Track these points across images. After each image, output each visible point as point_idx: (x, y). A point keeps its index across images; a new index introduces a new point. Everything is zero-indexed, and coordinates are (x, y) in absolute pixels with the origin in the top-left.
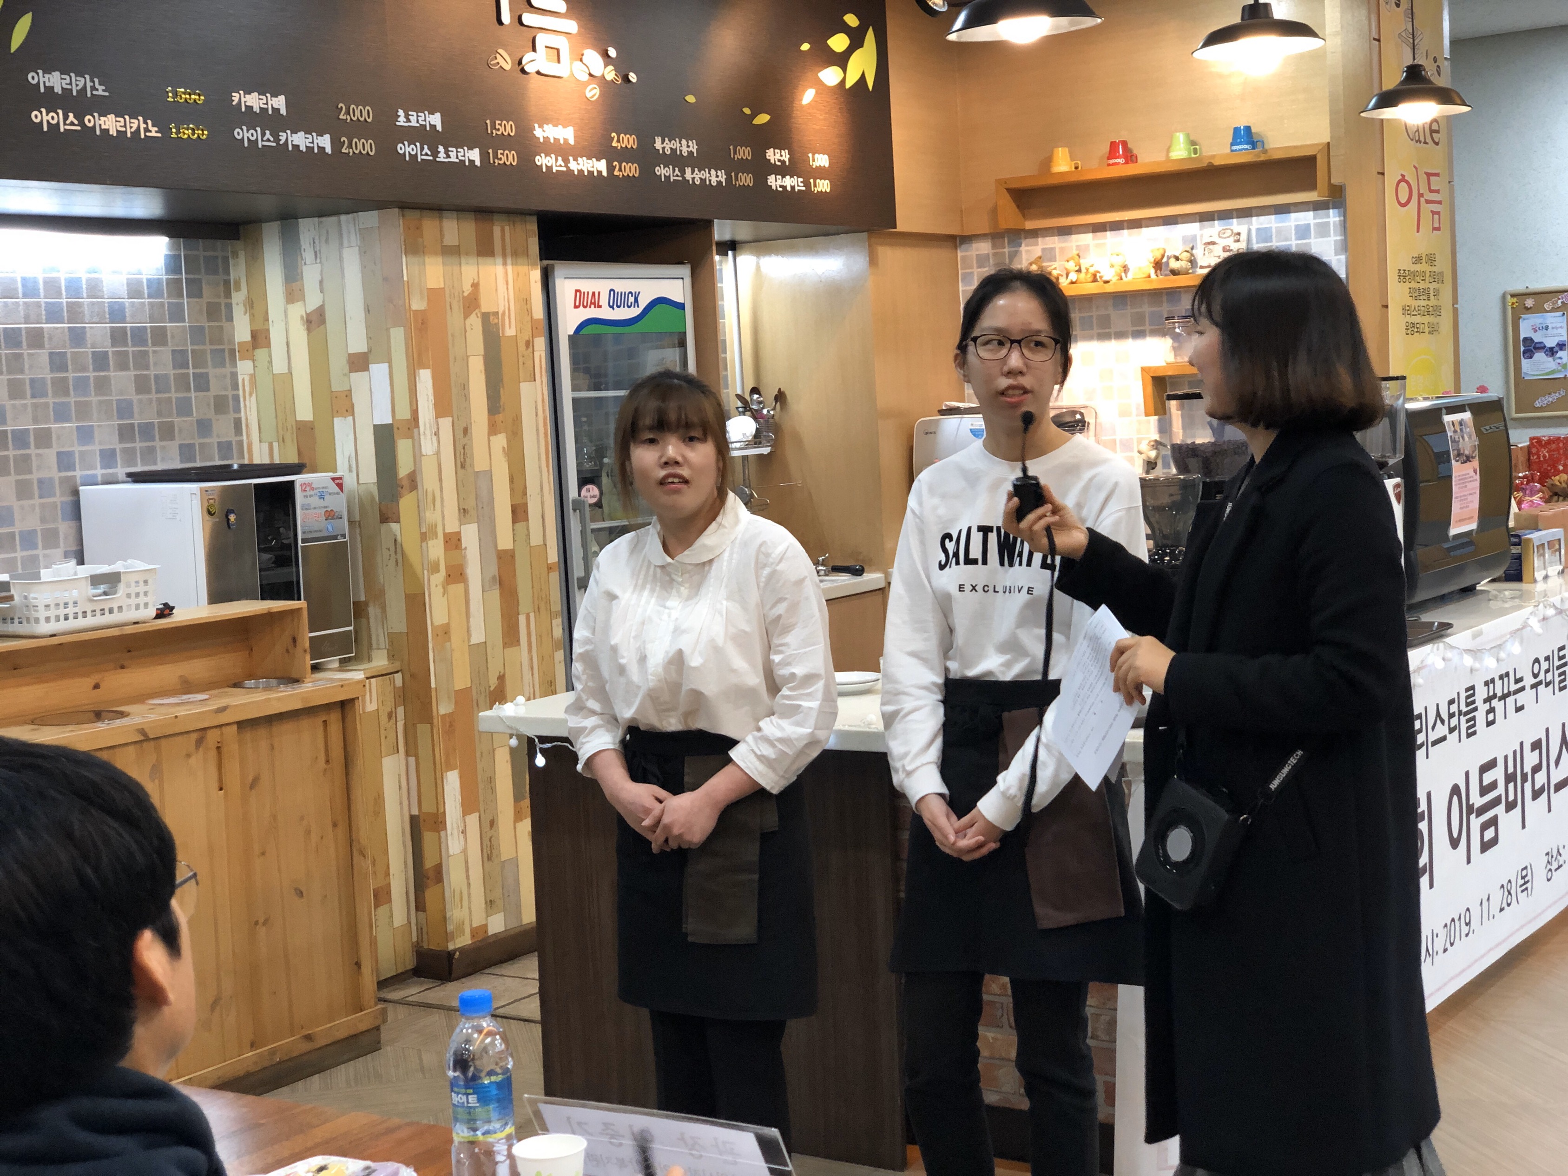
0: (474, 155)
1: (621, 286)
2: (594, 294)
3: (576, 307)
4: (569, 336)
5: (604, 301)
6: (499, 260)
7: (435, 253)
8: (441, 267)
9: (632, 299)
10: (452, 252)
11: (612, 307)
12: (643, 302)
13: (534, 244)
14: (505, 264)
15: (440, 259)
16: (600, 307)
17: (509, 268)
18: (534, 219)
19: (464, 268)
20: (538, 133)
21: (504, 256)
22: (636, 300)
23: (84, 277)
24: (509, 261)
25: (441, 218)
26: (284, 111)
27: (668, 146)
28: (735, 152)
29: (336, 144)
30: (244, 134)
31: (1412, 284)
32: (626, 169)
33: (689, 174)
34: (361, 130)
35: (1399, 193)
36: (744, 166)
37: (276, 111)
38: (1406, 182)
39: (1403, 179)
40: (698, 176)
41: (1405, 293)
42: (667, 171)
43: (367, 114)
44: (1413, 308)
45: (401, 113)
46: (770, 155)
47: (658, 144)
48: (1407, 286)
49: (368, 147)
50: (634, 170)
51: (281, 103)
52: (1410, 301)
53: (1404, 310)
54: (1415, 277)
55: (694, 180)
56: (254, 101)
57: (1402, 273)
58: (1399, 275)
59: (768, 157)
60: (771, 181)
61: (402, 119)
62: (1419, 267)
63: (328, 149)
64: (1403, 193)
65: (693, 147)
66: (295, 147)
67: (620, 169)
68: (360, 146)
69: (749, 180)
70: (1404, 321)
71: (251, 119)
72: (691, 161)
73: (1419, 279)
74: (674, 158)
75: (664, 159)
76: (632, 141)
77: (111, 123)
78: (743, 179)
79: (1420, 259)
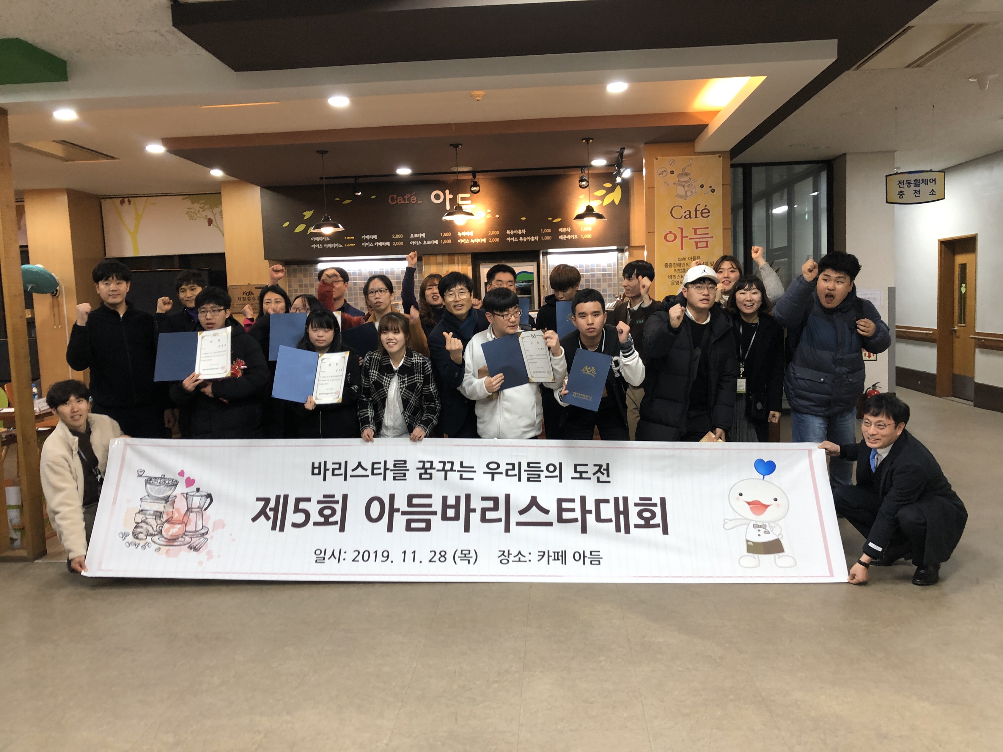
0: (436, 242)
6: (457, 265)
7: (434, 264)
8: (436, 268)
10: (438, 264)
13: (470, 260)
14: (458, 266)
15: (436, 266)
17: (460, 267)
18: (470, 255)
19: (444, 268)
20: (460, 234)
21: (458, 264)
23: (390, 270)
24: (460, 265)
25: (436, 256)
26: (376, 238)
27: (512, 232)
28: (543, 231)
29: (391, 244)
30: (365, 244)
31: (678, 268)
32: (495, 240)
33: (521, 239)
34: (399, 240)
35: (668, 238)
36: (547, 234)
37: (374, 239)
38: (673, 233)
39: (670, 232)
40: (525, 239)
41: (671, 271)
42: (511, 239)
43: (401, 236)
44: (677, 276)
45: (412, 235)
46: (561, 230)
47: (508, 232)
48: (673, 269)
49: (401, 243)
50: (497, 240)
51: (375, 237)
52: (675, 274)
53: (670, 277)
54: (680, 265)
55: (523, 240)
56: (368, 237)
57: (668, 264)
58: (666, 265)
59: (559, 230)
60: (561, 237)
61: (412, 236)
62: (683, 262)
63: (389, 245)
64: (670, 237)
65: (524, 231)
66: (379, 246)
67: (491, 240)
68: (398, 243)
69: (550, 238)
70: (670, 281)
71: (367, 241)
72: (523, 235)
73: (684, 266)
74: (515, 235)
75: (511, 236)
76: (497, 233)
77: (331, 246)
78: (547, 238)
79: (684, 259)
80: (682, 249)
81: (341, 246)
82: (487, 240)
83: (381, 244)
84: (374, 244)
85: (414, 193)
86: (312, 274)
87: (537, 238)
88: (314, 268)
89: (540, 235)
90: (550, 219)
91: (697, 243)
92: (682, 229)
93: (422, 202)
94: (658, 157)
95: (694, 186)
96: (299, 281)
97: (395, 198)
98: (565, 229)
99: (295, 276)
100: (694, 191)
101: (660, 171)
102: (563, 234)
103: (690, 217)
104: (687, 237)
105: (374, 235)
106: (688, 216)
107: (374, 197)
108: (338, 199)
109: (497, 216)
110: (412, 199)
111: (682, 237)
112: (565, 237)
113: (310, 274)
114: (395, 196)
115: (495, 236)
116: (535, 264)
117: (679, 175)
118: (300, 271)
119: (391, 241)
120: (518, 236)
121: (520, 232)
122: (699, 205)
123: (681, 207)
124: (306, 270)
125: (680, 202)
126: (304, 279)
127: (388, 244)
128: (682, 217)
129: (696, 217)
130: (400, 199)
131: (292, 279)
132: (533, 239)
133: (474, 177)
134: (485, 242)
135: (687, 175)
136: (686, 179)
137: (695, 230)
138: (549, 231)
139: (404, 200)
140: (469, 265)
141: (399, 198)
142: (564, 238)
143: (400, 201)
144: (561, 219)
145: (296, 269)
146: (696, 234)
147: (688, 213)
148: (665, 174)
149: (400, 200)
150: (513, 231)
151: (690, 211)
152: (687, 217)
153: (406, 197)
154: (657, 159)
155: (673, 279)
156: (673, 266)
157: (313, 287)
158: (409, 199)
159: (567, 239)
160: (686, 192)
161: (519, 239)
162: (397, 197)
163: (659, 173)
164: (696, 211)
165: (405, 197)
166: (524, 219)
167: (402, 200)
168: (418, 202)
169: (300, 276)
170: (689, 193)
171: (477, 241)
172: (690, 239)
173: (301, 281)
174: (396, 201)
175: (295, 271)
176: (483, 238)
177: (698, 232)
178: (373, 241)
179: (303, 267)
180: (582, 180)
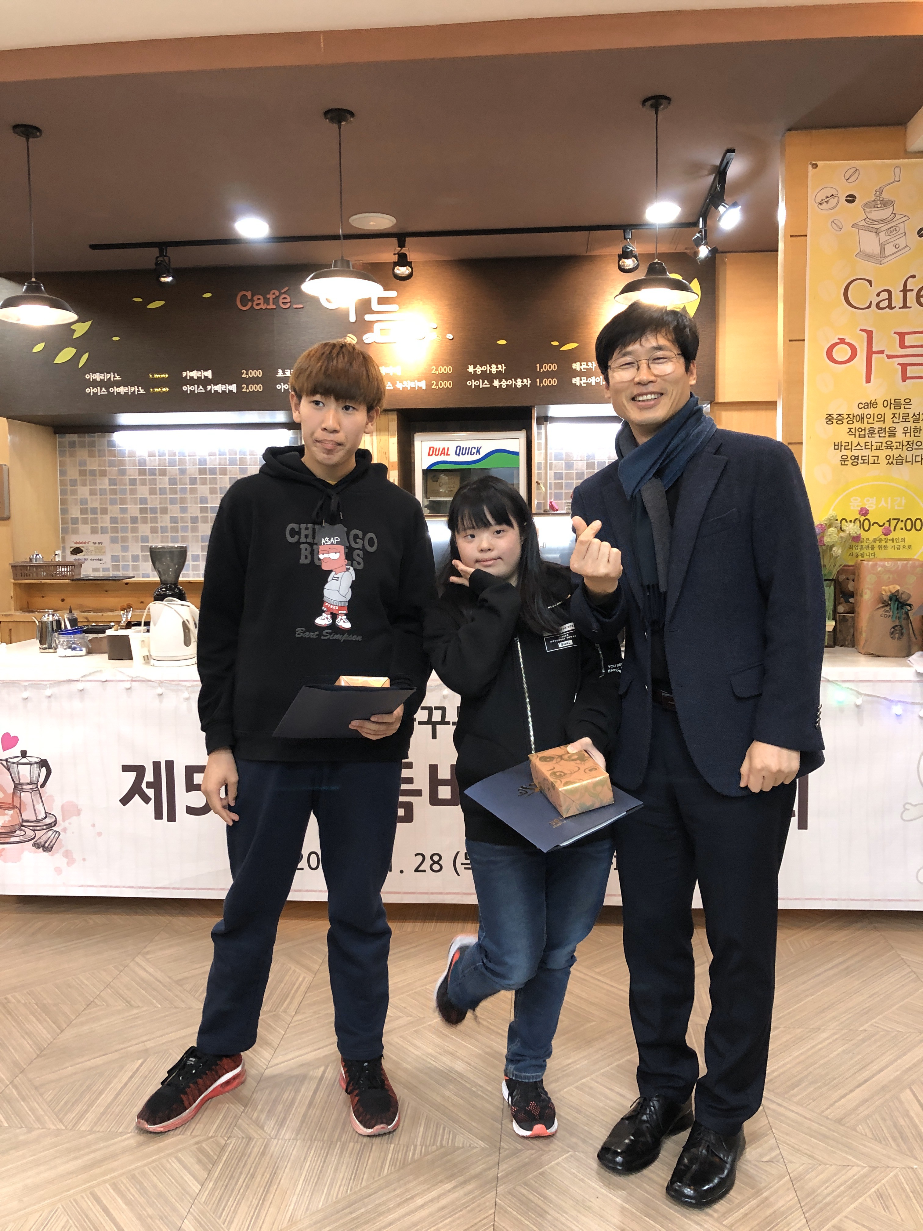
1: (464, 444)
2: (444, 449)
3: (429, 455)
4: (423, 470)
5: (452, 451)
9: (474, 451)
11: (459, 455)
12: (483, 453)
13: (394, 425)
16: (448, 455)
17: (375, 437)
18: (396, 413)
22: (478, 451)
24: (375, 434)
26: (210, 377)
27: (479, 369)
28: (541, 367)
29: (239, 388)
30: (188, 388)
31: (857, 425)
32: (443, 384)
33: (496, 383)
34: (254, 381)
35: (836, 355)
36: (549, 375)
37: (206, 377)
38: (849, 344)
39: (842, 341)
40: (504, 384)
41: (841, 432)
42: (476, 383)
43: (258, 373)
44: (855, 444)
45: (280, 371)
46: (576, 366)
47: (471, 369)
48: (845, 427)
49: (259, 388)
50: (448, 384)
51: (209, 374)
52: (850, 439)
53: (837, 446)
54: (861, 419)
55: (500, 386)
56: (195, 374)
57: (835, 416)
58: (829, 419)
59: (574, 367)
60: (576, 381)
61: (280, 374)
62: (871, 411)
63: (235, 391)
64: (842, 353)
65: (502, 368)
66: (216, 391)
67: (437, 385)
68: (253, 388)
69: (553, 382)
70: (838, 454)
71: (192, 382)
72: (499, 376)
73: (871, 421)
74: (485, 376)
75: (475, 377)
76: (448, 369)
77: (122, 390)
78: (547, 382)
79: (872, 404)
80: (868, 381)
81: (142, 391)
82: (429, 385)
83: (219, 388)
84: (205, 388)
85: (287, 288)
86: (104, 450)
87: (527, 382)
88: (109, 441)
89: (534, 375)
90: (555, 343)
91: (904, 367)
92: (869, 334)
93: (301, 306)
94: (817, 163)
95: (902, 231)
96: (80, 465)
97: (249, 298)
98: (584, 365)
99: (72, 455)
100: (902, 242)
101: (821, 196)
102: (580, 374)
103: (890, 307)
104: (882, 352)
105: (206, 370)
106: (884, 304)
107: (208, 295)
108: (138, 300)
109: (450, 336)
110: (281, 301)
111: (870, 353)
112: (584, 380)
113: (99, 451)
114: (249, 294)
115: (444, 377)
116: (522, 435)
117: (866, 205)
118: (83, 446)
119: (240, 382)
120: (489, 377)
121: (494, 369)
122: (913, 276)
123: (870, 282)
124: (92, 445)
125: (867, 269)
126: (88, 459)
127: (233, 388)
128: (869, 306)
129: (905, 306)
130: (259, 299)
131: (68, 460)
132: (519, 384)
133: (402, 244)
134: (424, 388)
135: (886, 204)
136: (885, 213)
137: (902, 336)
138: (553, 367)
139: (267, 301)
140: (393, 435)
141: (255, 298)
142: (582, 382)
143: (258, 305)
144: (576, 345)
145: (74, 443)
146: (902, 345)
147: (885, 295)
148: (833, 201)
149: (259, 303)
150: (481, 367)
151: (889, 292)
152: (882, 305)
153: (271, 296)
154: (815, 166)
155: (844, 452)
156: (845, 421)
157: (105, 476)
158: (276, 300)
159: (589, 384)
160: (882, 246)
161: (491, 382)
162: (253, 296)
163: (818, 200)
164: (905, 291)
165: (268, 296)
166: (502, 342)
167: (262, 301)
168: (295, 306)
169: (82, 454)
170: (890, 249)
171: (409, 385)
172: (889, 357)
173: (83, 463)
174: (250, 304)
175: (72, 445)
176: (419, 380)
177: (909, 340)
178: (205, 382)
179: (87, 438)
180: (626, 254)
